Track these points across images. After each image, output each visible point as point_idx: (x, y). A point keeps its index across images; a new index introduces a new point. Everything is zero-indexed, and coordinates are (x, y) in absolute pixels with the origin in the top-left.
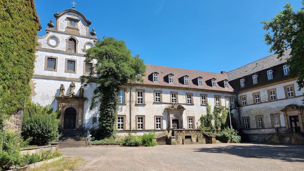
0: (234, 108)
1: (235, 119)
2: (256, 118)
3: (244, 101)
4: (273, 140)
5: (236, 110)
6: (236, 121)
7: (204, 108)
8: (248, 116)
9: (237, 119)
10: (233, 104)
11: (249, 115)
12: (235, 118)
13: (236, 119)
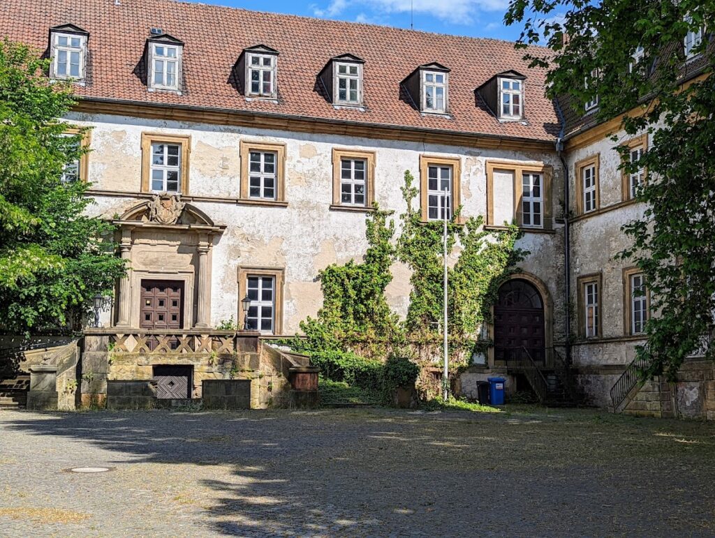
0: (541, 226)
1: (540, 288)
2: (624, 283)
3: (592, 188)
4: (639, 396)
5: (548, 237)
6: (545, 297)
7: (355, 224)
8: (596, 270)
9: (553, 286)
10: (537, 205)
11: (602, 263)
12: (536, 283)
13: (545, 285)
